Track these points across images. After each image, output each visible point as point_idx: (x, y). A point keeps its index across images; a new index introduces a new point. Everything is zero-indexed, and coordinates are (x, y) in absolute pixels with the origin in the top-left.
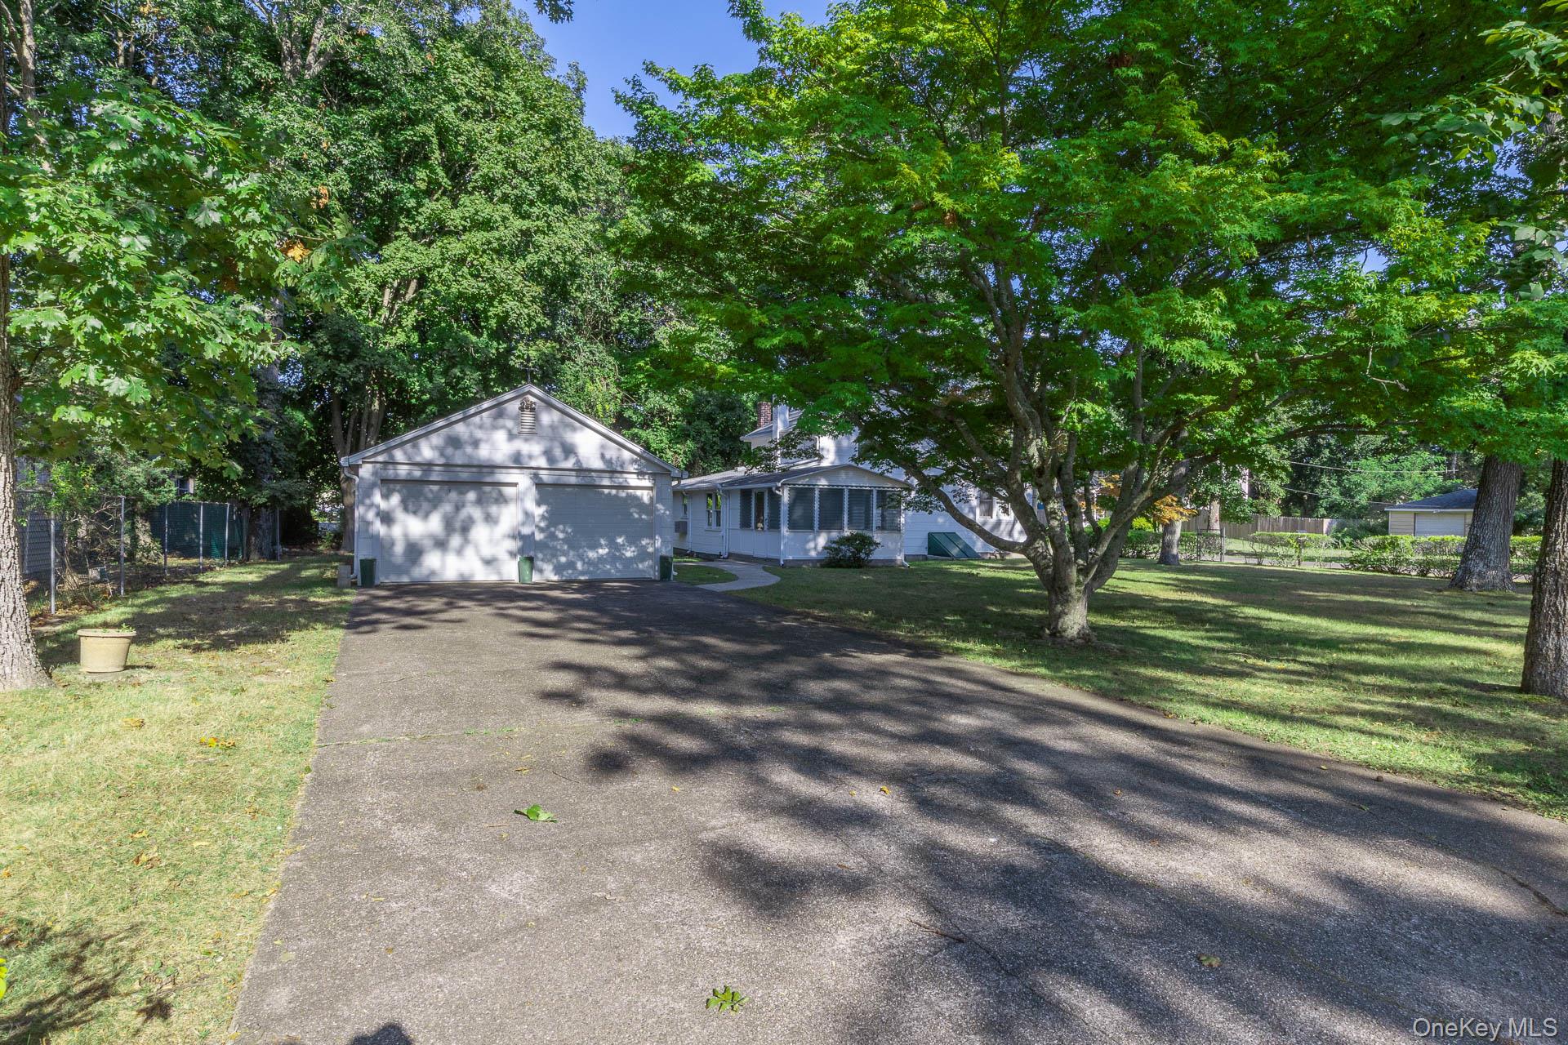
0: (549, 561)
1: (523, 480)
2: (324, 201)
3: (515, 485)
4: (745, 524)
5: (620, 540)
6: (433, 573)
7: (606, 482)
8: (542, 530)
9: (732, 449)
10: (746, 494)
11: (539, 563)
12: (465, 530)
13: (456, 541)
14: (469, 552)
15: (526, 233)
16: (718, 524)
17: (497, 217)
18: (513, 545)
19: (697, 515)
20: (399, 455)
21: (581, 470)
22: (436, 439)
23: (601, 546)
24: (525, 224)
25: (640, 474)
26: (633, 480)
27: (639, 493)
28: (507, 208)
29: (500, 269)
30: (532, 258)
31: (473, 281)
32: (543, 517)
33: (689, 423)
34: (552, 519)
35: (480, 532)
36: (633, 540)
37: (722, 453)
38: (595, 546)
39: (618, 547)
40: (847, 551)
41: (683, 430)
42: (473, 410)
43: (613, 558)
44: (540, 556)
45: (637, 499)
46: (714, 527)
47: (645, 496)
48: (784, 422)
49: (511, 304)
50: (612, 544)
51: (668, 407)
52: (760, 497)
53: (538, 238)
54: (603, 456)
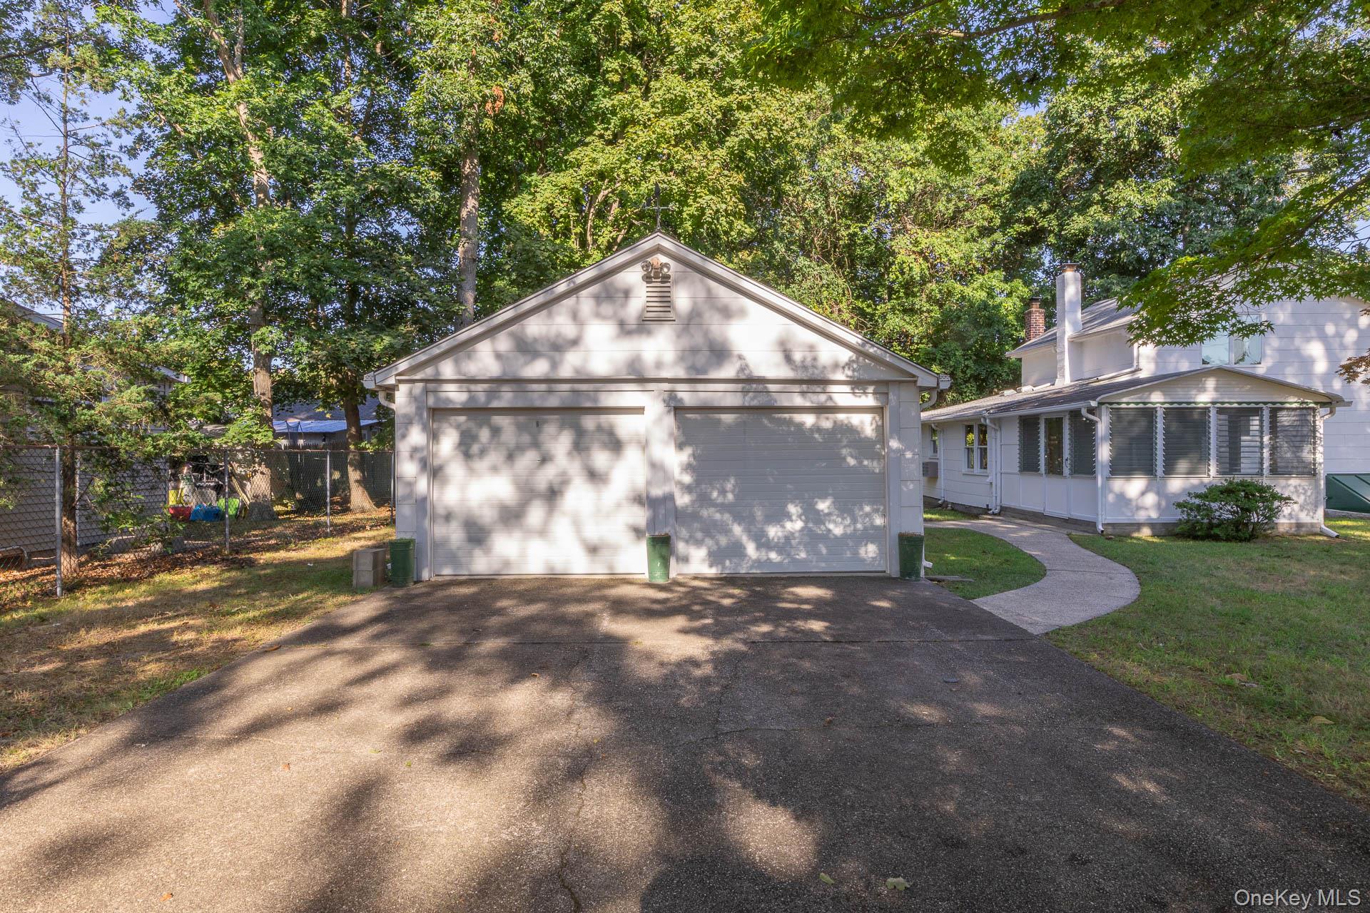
0: (699, 543)
1: (651, 403)
2: (499, 104)
3: (640, 410)
4: (1029, 465)
5: (823, 506)
6: (507, 563)
7: (798, 401)
8: (688, 489)
9: (990, 374)
10: (1028, 425)
11: (681, 547)
12: (553, 495)
13: (536, 514)
14: (561, 527)
15: (727, 111)
16: (984, 466)
17: (691, 93)
18: (640, 516)
19: (952, 453)
20: (447, 369)
21: (749, 381)
22: (503, 342)
23: (789, 517)
24: (723, 101)
25: (857, 384)
26: (842, 395)
27: (855, 419)
28: (704, 85)
29: (695, 159)
30: (732, 141)
31: (662, 176)
32: (688, 468)
33: (935, 346)
34: (703, 471)
35: (578, 496)
36: (845, 507)
37: (976, 378)
38: (779, 516)
39: (818, 518)
40: (1225, 511)
41: (927, 353)
42: (562, 287)
43: (812, 537)
44: (684, 532)
45: (850, 430)
46: (977, 469)
47: (866, 424)
48: (1074, 324)
49: (706, 199)
50: (811, 515)
51: (911, 329)
52: (1054, 425)
53: (740, 115)
54: (788, 358)
